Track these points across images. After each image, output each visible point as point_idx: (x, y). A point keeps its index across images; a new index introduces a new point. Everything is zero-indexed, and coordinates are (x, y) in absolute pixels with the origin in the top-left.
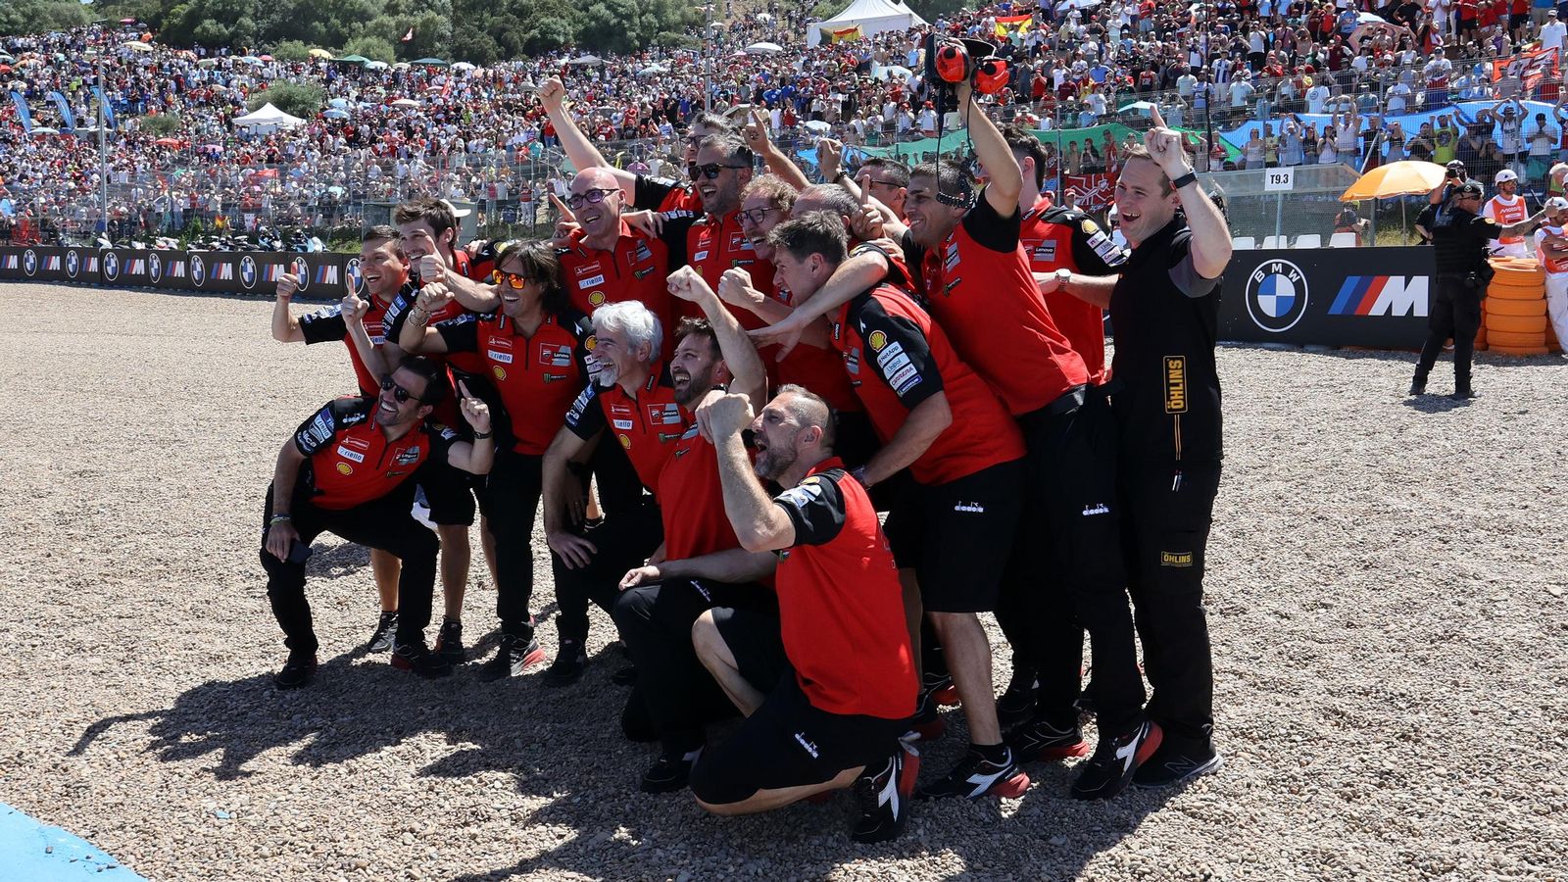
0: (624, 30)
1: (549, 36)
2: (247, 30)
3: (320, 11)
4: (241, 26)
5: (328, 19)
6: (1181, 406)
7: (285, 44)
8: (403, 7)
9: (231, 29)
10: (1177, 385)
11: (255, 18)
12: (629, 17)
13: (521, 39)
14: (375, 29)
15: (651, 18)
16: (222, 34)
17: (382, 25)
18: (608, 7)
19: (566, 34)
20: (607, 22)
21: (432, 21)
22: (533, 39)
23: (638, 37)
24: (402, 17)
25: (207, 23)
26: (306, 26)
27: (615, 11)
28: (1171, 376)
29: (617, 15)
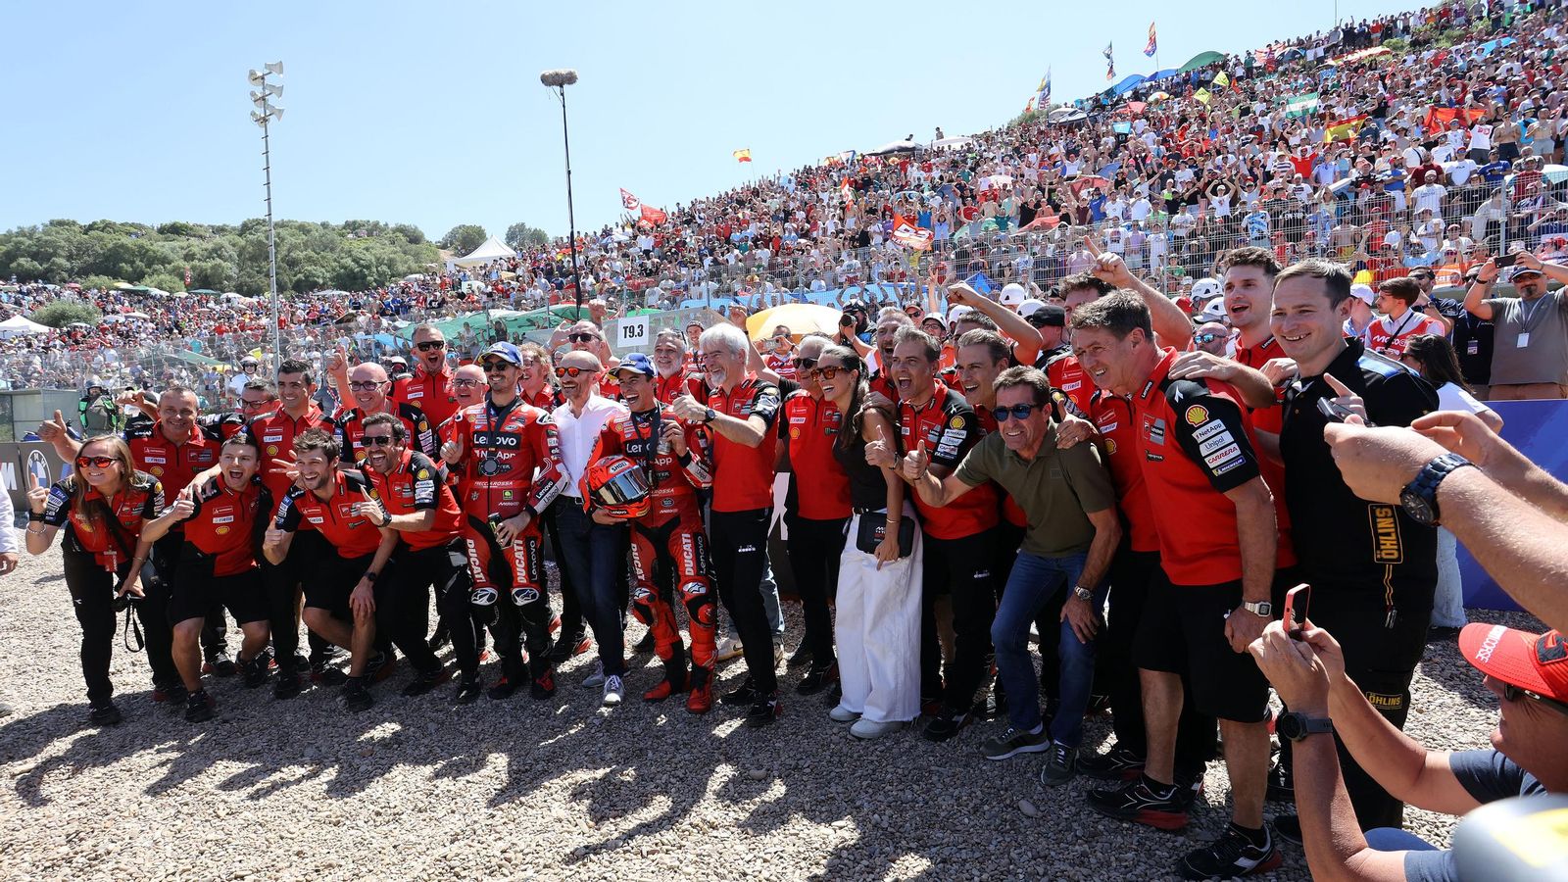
0: (365, 276)
1: (311, 279)
2: (60, 267)
3: (127, 256)
4: (54, 263)
5: (134, 262)
6: (1396, 556)
7: (92, 277)
8: (198, 256)
9: (45, 266)
10: (1389, 534)
11: (70, 258)
12: (368, 267)
13: (291, 281)
14: (174, 271)
15: (385, 268)
16: (36, 269)
17: (179, 268)
18: (353, 261)
19: (324, 278)
20: (352, 270)
21: (219, 265)
22: (299, 281)
23: (375, 281)
24: (196, 262)
25: (22, 261)
26: (114, 266)
27: (357, 263)
28: (1379, 526)
29: (360, 266)
